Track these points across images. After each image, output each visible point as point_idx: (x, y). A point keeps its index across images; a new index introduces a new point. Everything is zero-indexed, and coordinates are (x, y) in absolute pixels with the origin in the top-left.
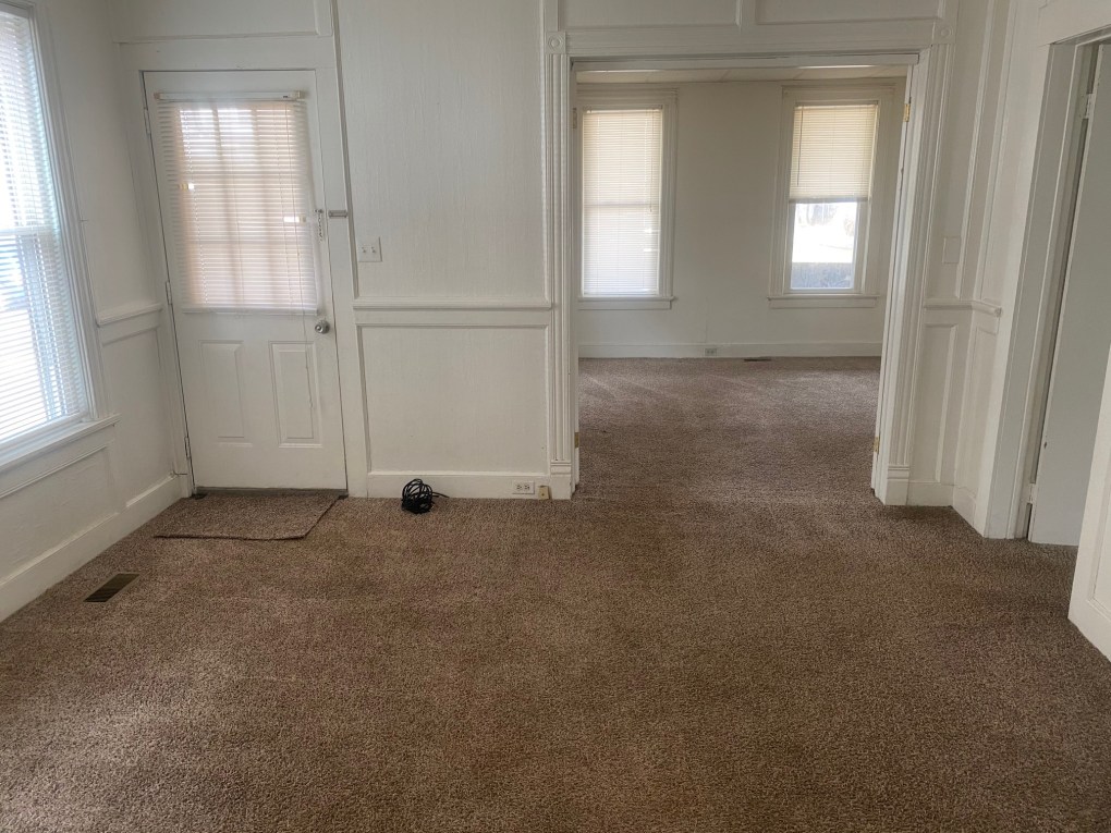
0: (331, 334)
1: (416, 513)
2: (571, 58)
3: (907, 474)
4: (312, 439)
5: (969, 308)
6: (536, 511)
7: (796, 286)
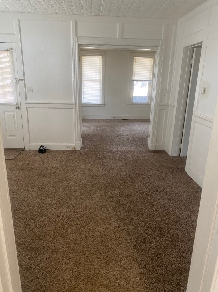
0: (20, 109)
1: (42, 153)
2: (79, 44)
3: (155, 143)
4: (15, 136)
5: (168, 105)
6: (72, 153)
7: (134, 102)
